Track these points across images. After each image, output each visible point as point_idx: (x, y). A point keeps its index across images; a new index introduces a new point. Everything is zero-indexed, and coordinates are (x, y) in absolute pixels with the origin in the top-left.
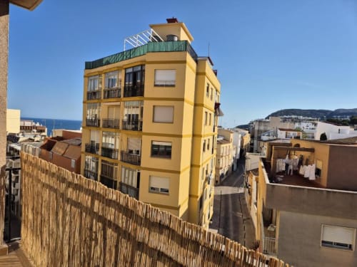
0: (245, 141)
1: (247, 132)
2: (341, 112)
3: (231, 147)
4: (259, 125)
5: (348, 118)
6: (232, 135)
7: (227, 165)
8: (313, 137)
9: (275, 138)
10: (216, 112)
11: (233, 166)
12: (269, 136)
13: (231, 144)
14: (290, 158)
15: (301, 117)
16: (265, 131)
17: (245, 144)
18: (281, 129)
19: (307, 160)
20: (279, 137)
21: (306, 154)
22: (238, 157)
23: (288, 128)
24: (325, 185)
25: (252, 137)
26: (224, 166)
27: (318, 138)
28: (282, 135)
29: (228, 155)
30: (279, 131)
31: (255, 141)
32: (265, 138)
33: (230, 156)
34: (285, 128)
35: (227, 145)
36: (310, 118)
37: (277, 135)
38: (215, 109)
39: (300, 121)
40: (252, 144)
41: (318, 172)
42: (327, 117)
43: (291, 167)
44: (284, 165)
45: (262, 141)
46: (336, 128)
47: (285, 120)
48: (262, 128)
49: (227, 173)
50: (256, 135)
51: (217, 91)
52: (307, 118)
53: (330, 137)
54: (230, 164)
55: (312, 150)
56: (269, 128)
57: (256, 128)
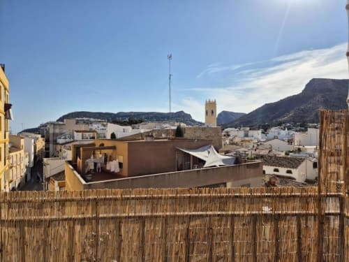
0: (38, 146)
1: (40, 136)
2: (122, 114)
3: (23, 155)
4: (54, 128)
5: (127, 120)
6: (22, 141)
7: (19, 176)
8: (105, 137)
9: (72, 140)
10: (5, 115)
11: (26, 176)
12: (65, 138)
13: (22, 152)
14: (95, 157)
15: (92, 119)
16: (61, 134)
17: (37, 150)
18: (77, 131)
19: (111, 157)
20: (75, 139)
21: (109, 152)
22: (32, 165)
23: (83, 129)
24: (126, 175)
25: (47, 141)
26: (15, 179)
27: (109, 137)
28: (78, 136)
29: (20, 165)
30: (75, 133)
31: (51, 146)
32: (61, 141)
33: (22, 165)
34: (81, 130)
35: (18, 153)
36: (99, 120)
37: (73, 137)
38: (5, 110)
39: (91, 123)
40: (47, 149)
41: (121, 165)
42: (112, 119)
43: (99, 165)
44: (93, 164)
45: (58, 144)
46: (121, 128)
47: (77, 122)
48: (57, 131)
49: (19, 185)
50: (51, 139)
51: (5, 89)
52: (96, 120)
53: (118, 136)
54: (23, 174)
55: (114, 148)
56: (64, 131)
57: (51, 131)
